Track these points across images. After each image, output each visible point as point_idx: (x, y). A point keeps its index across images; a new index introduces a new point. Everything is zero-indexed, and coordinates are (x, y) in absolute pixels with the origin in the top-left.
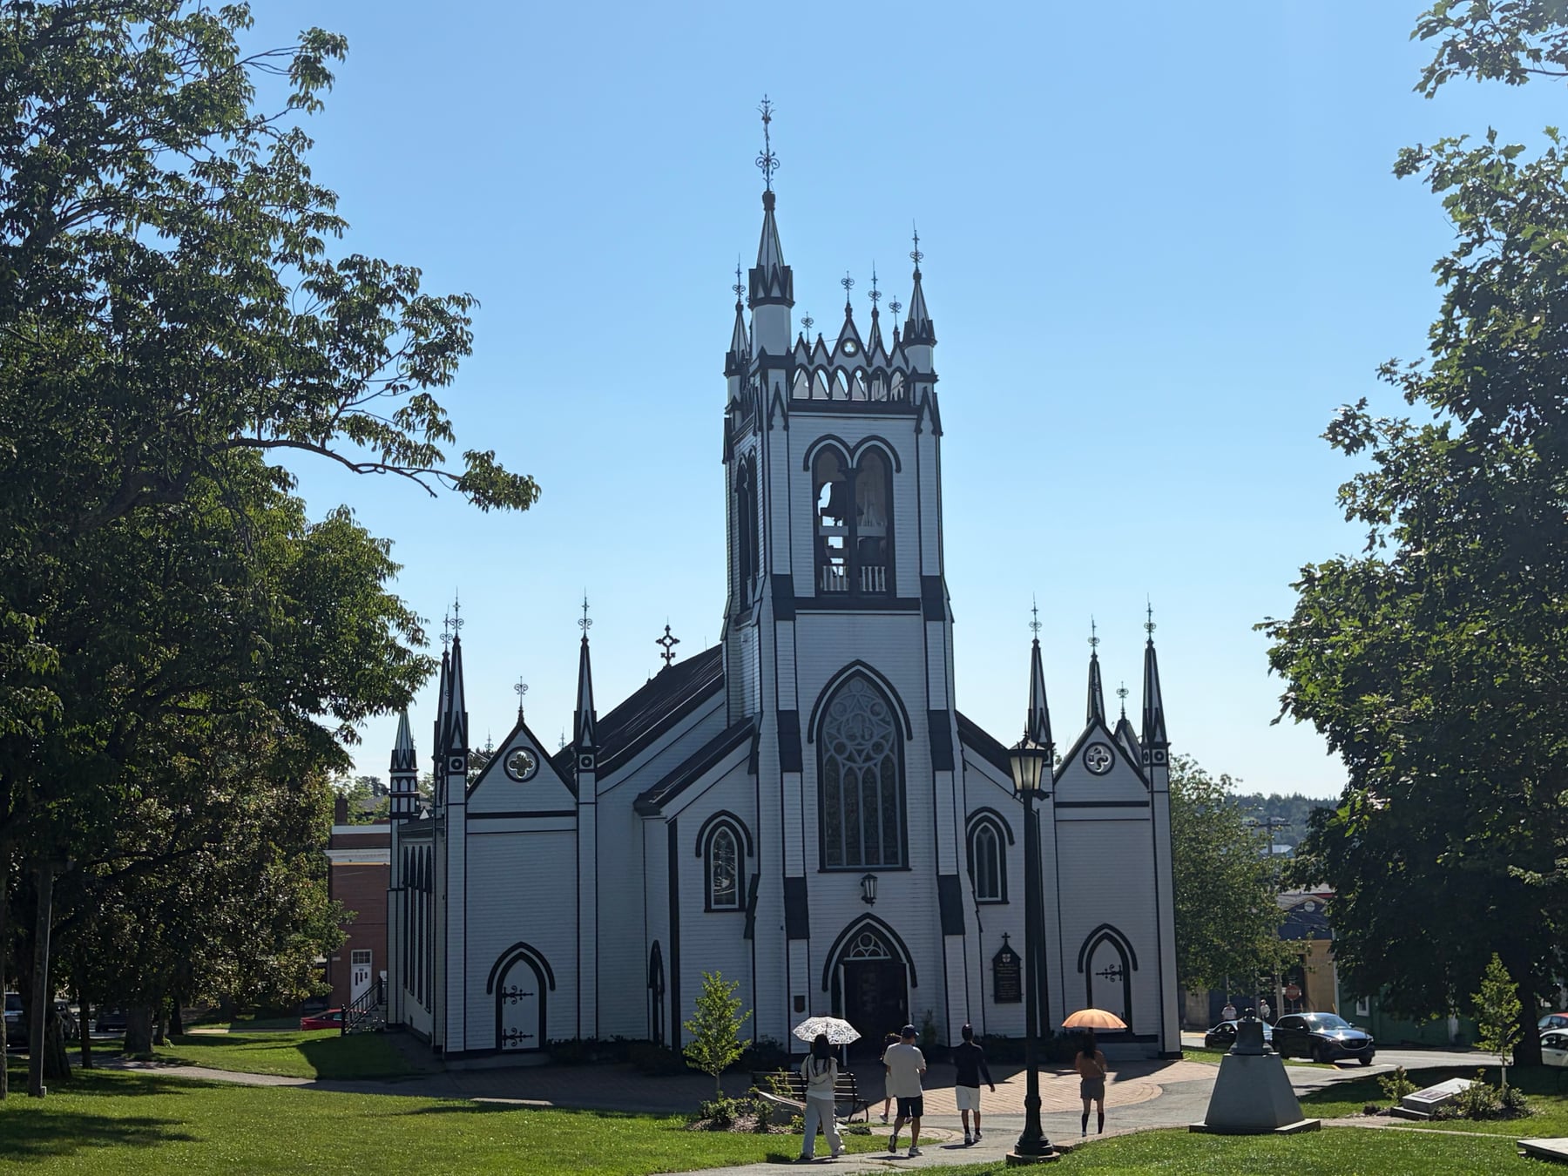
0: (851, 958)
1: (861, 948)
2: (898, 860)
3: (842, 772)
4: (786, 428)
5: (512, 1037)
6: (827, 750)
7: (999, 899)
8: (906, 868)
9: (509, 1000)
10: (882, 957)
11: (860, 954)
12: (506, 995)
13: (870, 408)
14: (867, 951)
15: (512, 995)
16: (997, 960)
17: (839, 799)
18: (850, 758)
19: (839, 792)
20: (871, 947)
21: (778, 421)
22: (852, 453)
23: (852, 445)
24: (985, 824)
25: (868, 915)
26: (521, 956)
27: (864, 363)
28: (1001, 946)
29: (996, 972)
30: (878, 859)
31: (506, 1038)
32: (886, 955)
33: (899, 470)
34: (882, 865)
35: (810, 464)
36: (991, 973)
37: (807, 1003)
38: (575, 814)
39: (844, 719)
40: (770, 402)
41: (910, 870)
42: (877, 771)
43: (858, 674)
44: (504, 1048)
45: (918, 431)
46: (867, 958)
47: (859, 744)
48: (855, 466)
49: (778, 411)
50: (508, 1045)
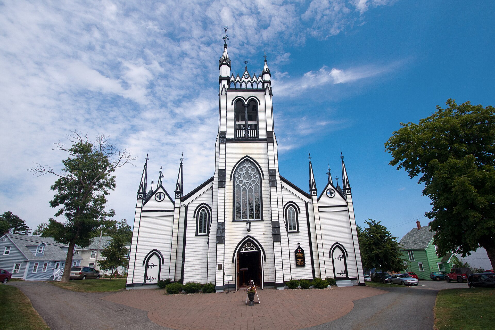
0: (244, 251)
1: (247, 247)
2: (260, 217)
3: (242, 189)
4: (226, 94)
5: (150, 279)
6: (237, 182)
7: (296, 231)
8: (262, 220)
9: (150, 267)
10: (255, 251)
11: (247, 249)
12: (149, 266)
13: (252, 90)
14: (249, 248)
15: (151, 266)
16: (296, 252)
17: (240, 198)
18: (244, 185)
19: (240, 196)
20: (251, 247)
21: (224, 92)
22: (246, 101)
23: (246, 98)
24: (291, 206)
25: (249, 236)
26: (155, 253)
27: (250, 80)
28: (297, 247)
29: (296, 256)
30: (253, 217)
31: (148, 279)
32: (256, 250)
33: (260, 104)
34: (255, 219)
35: (233, 103)
36: (294, 256)
37: (223, 267)
38: (173, 211)
39: (242, 173)
40: (222, 88)
41: (264, 221)
42: (253, 189)
43: (247, 160)
44: (146, 283)
45: (265, 94)
46: (249, 251)
47: (247, 181)
48: (247, 103)
49: (224, 90)
50: (148, 282)
